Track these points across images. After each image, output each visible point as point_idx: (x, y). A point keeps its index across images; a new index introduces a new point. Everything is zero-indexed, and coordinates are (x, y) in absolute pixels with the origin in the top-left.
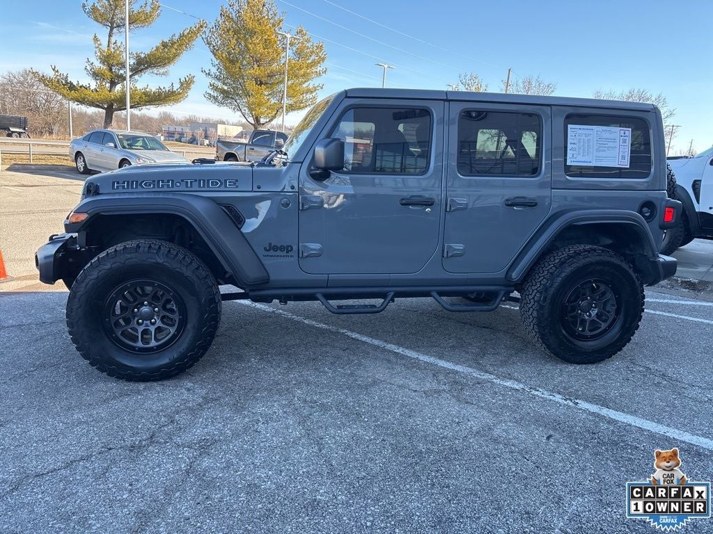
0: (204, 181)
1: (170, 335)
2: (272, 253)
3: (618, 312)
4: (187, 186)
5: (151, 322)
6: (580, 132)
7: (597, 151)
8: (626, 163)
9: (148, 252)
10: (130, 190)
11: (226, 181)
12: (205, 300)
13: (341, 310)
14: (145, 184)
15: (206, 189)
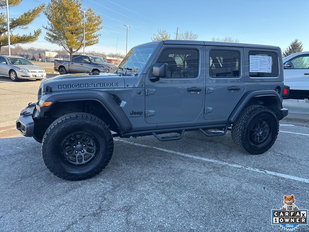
0: (102, 84)
1: (92, 157)
2: (133, 115)
3: (270, 132)
4: (95, 86)
5: (81, 152)
6: (254, 58)
7: (260, 66)
8: (270, 71)
9: (82, 119)
10: (67, 89)
11: (112, 83)
12: (108, 140)
13: (164, 139)
14: (75, 86)
15: (104, 87)
